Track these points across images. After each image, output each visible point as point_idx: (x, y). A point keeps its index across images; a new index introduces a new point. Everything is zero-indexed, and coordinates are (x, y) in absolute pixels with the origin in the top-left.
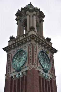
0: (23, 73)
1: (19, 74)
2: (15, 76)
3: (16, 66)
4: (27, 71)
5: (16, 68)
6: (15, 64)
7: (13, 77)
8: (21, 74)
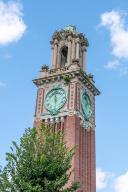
0: (60, 118)
1: (54, 119)
2: (49, 120)
3: (51, 107)
4: (65, 117)
5: (50, 110)
6: (48, 105)
7: (46, 121)
8: (57, 119)
